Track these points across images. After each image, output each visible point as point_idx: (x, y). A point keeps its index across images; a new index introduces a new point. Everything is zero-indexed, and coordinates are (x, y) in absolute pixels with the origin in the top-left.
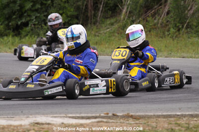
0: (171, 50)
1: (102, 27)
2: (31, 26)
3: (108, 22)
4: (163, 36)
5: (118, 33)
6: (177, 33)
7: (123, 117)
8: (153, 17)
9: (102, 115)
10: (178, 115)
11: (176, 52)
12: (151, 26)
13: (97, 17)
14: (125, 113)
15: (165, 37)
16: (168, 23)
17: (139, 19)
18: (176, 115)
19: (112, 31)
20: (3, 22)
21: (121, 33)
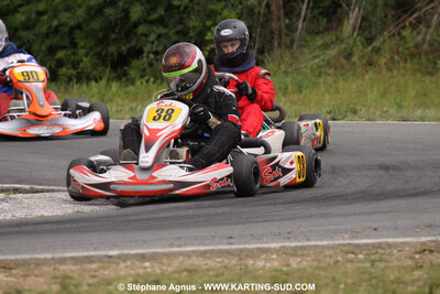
1: (304, 54)
2: (148, 57)
3: (320, 43)
4: (434, 71)
5: (336, 68)
8: (414, 29)
12: (408, 48)
13: (293, 32)
19: (324, 63)
20: (91, 49)
21: (343, 67)
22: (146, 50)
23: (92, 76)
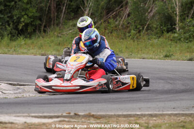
0: (132, 52)
1: (65, 28)
3: (71, 24)
4: (124, 38)
6: (138, 35)
7: (85, 116)
8: (114, 19)
9: (64, 114)
10: (138, 115)
11: (136, 53)
12: (112, 27)
13: (59, 19)
14: (87, 113)
15: (126, 38)
16: (129, 25)
17: (100, 21)
18: (136, 114)
19: (75, 32)
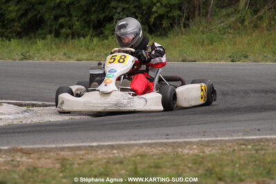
1: (214, 20)
3: (224, 13)
5: (234, 29)
13: (208, 6)
17: (264, 8)
19: (227, 26)
20: (81, 17)
21: (239, 28)
22: (115, 17)
23: (81, 34)
